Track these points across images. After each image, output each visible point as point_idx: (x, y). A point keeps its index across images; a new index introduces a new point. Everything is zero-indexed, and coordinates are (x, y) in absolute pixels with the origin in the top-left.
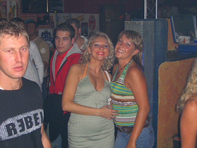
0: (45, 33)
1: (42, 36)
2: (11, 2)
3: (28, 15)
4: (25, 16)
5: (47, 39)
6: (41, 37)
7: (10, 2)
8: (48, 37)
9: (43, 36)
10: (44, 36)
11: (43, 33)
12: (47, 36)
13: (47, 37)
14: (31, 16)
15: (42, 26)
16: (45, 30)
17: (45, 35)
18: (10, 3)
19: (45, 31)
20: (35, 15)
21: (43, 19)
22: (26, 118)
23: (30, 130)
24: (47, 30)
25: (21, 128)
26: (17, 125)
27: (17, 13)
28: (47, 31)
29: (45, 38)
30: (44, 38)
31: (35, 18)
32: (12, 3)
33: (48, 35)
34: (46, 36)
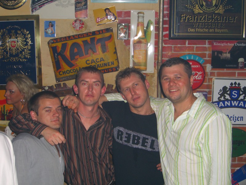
0: (232, 89)
1: (222, 95)
2: (140, 15)
3: (187, 45)
4: (179, 46)
5: (235, 103)
6: (221, 97)
7: (138, 13)
8: (240, 99)
9: (225, 97)
10: (228, 97)
11: (225, 88)
12: (238, 97)
13: (236, 99)
14: (195, 46)
15: (225, 71)
16: (233, 82)
17: (230, 95)
18: (138, 17)
19: (232, 84)
20: (207, 46)
21: (228, 55)
22: (134, 136)
23: (135, 146)
24: (237, 82)
25: (126, 139)
26: (124, 135)
27: (155, 38)
28: (239, 84)
29: (231, 101)
30: (227, 100)
31: (207, 53)
32: (143, 17)
33: (239, 95)
34: (235, 96)
